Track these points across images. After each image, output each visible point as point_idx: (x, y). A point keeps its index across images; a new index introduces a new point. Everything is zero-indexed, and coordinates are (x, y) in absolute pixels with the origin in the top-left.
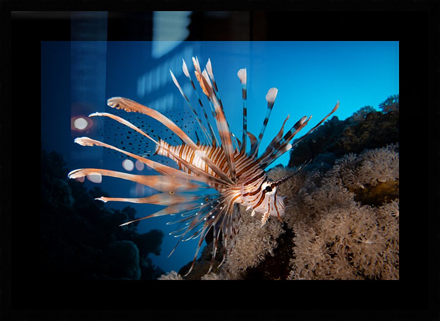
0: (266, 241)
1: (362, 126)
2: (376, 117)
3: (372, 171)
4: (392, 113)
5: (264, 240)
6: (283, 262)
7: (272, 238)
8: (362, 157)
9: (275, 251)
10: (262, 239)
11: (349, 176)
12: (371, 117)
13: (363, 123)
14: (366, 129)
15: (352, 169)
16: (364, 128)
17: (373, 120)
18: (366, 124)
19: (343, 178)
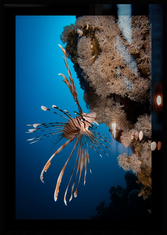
0: (114, 108)
1: (71, 53)
2: (68, 46)
3: (86, 51)
4: (68, 39)
5: (114, 109)
6: (128, 101)
7: (114, 105)
8: (80, 55)
9: (121, 104)
10: (114, 110)
11: (87, 62)
12: (68, 49)
13: (70, 53)
14: (73, 51)
15: (84, 60)
16: (72, 52)
17: (69, 48)
18: (71, 51)
19: (88, 65)
